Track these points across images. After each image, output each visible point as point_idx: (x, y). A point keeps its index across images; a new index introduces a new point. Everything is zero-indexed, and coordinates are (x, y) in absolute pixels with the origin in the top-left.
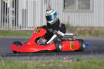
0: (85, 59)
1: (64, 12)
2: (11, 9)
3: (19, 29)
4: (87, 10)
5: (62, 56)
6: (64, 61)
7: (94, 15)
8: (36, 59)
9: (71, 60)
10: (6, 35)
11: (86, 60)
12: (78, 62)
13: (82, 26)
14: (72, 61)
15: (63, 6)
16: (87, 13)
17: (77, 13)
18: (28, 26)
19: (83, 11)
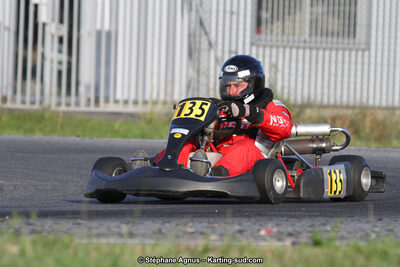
0: (342, 238)
1: (258, 46)
2: (53, 29)
3: (83, 108)
4: (346, 41)
5: (253, 220)
6: (263, 243)
7: (373, 60)
8: (154, 233)
9: (288, 242)
10: (32, 131)
11: (345, 242)
12: (317, 250)
13: (325, 101)
14: (294, 244)
15: (255, 21)
16: (337, 50)
17: (307, 52)
18: (119, 96)
19: (330, 45)
